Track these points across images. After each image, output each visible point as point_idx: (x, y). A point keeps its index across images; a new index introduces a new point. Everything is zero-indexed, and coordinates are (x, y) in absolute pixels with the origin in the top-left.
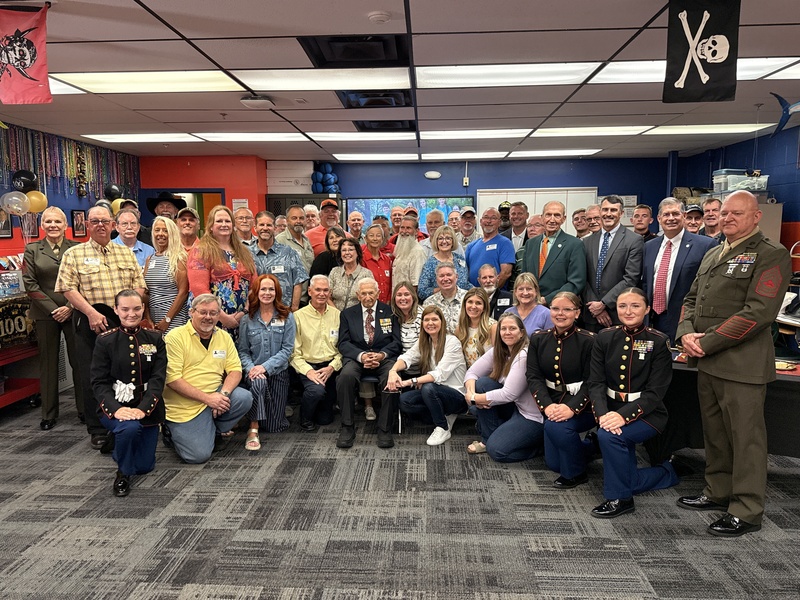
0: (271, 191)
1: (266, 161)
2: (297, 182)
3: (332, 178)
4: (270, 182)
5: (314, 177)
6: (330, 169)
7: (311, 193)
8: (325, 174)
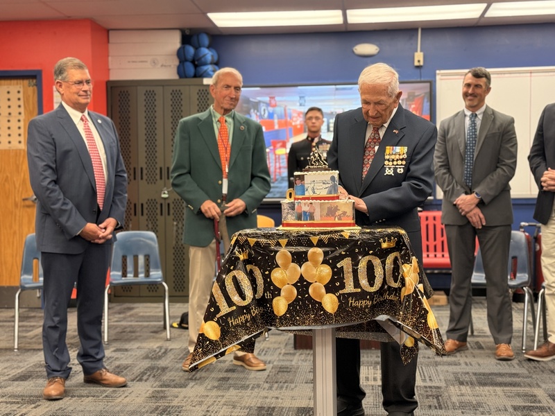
0: (114, 76)
1: (108, 31)
2: (154, 62)
3: (208, 54)
4: (113, 63)
5: (181, 54)
6: (206, 40)
7: (176, 77)
8: (197, 48)
